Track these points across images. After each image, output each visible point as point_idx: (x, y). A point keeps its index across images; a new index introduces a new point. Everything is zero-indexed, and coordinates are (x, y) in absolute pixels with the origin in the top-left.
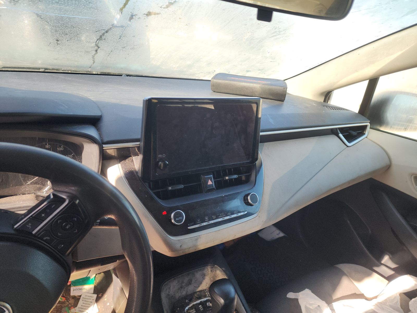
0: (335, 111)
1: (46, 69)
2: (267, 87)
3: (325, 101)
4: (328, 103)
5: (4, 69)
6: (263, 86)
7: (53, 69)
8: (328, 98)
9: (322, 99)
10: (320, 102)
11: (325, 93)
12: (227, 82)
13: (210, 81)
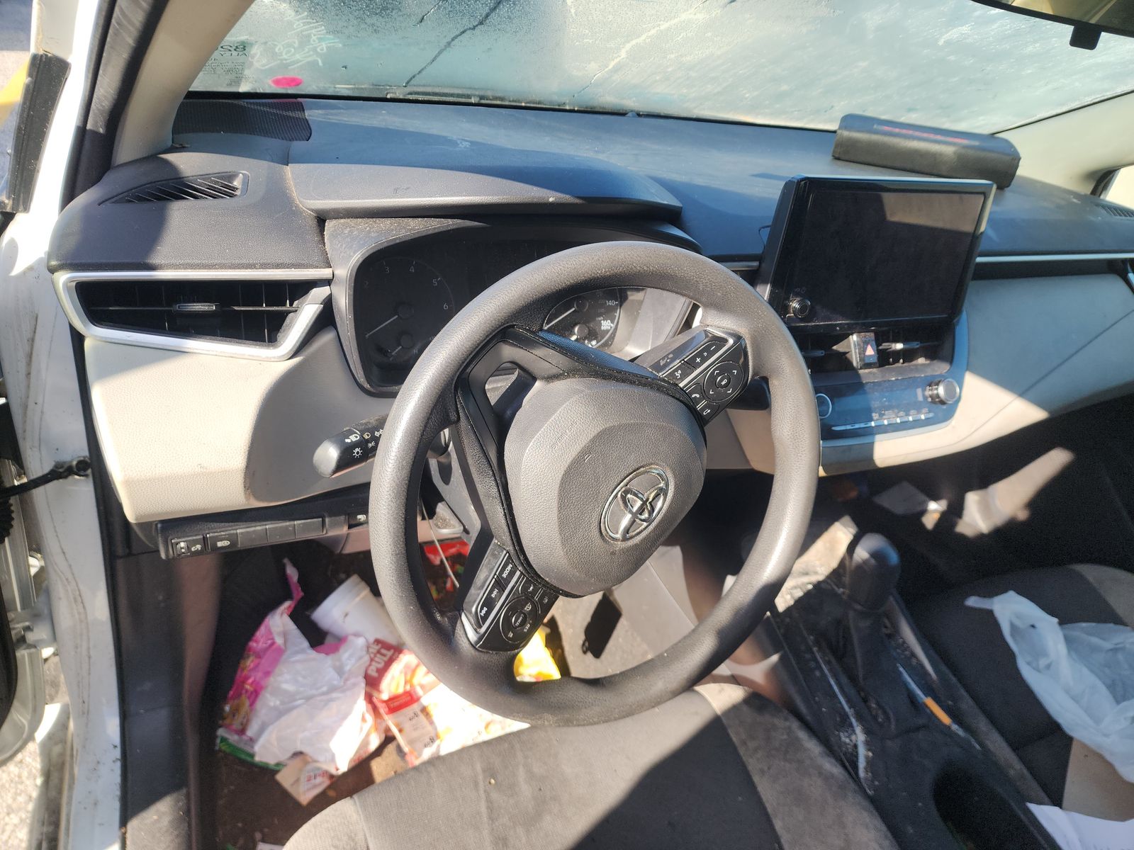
0: (1124, 218)
1: (482, 98)
2: (971, 152)
3: (1094, 192)
4: (1102, 197)
5: (411, 97)
6: (963, 151)
7: (496, 98)
8: (1102, 185)
9: (1086, 189)
10: (1085, 195)
11: (1100, 174)
12: (875, 137)
13: (835, 132)
